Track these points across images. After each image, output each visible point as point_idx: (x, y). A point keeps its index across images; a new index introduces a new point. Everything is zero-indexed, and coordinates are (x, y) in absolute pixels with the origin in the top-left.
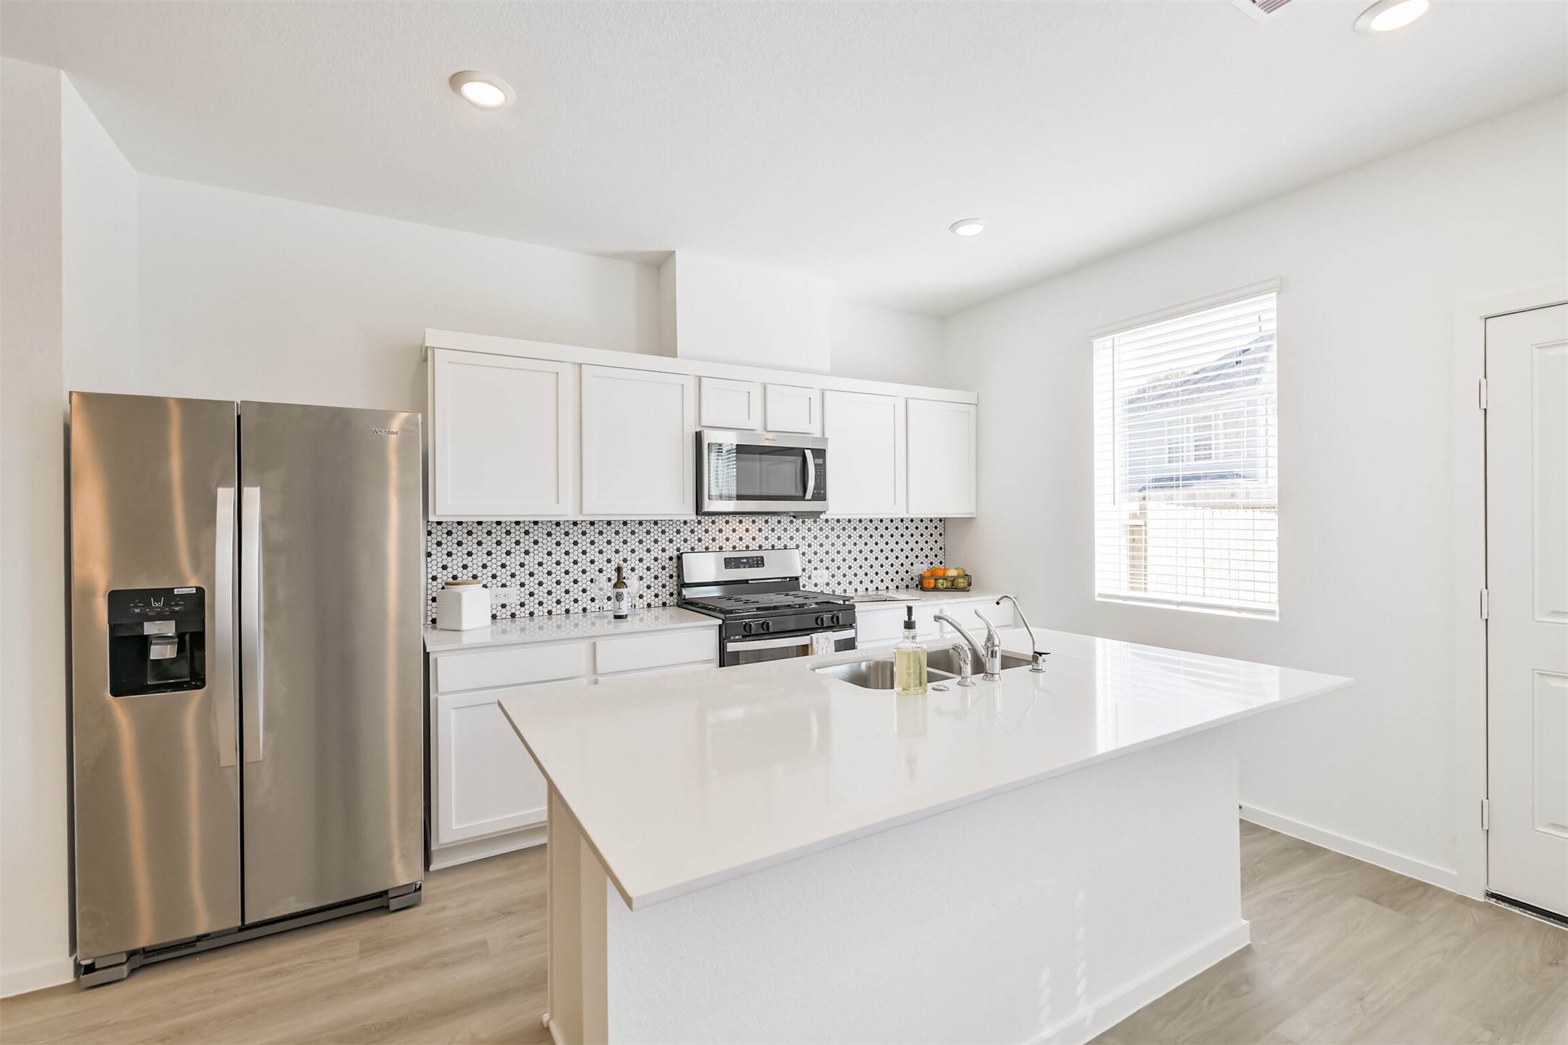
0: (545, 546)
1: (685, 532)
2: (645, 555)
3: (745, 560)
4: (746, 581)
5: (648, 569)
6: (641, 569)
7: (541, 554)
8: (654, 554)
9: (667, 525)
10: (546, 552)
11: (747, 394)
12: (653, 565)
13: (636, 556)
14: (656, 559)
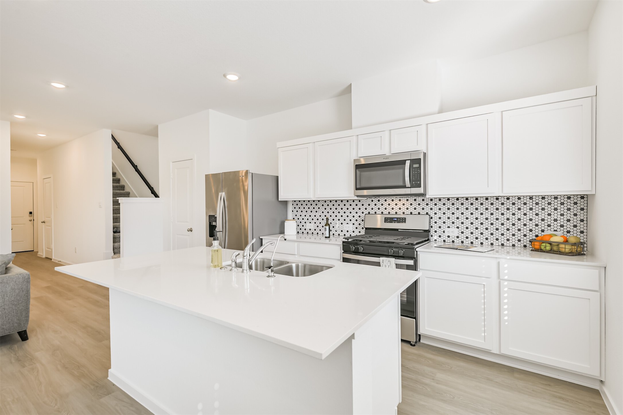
0: (321, 210)
1: (372, 205)
2: (355, 215)
3: (396, 219)
4: (397, 230)
5: (357, 220)
6: (354, 220)
7: (320, 212)
8: (359, 214)
9: (364, 202)
10: (322, 212)
11: (380, 137)
12: (358, 219)
13: (352, 215)
14: (360, 216)
